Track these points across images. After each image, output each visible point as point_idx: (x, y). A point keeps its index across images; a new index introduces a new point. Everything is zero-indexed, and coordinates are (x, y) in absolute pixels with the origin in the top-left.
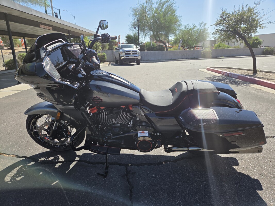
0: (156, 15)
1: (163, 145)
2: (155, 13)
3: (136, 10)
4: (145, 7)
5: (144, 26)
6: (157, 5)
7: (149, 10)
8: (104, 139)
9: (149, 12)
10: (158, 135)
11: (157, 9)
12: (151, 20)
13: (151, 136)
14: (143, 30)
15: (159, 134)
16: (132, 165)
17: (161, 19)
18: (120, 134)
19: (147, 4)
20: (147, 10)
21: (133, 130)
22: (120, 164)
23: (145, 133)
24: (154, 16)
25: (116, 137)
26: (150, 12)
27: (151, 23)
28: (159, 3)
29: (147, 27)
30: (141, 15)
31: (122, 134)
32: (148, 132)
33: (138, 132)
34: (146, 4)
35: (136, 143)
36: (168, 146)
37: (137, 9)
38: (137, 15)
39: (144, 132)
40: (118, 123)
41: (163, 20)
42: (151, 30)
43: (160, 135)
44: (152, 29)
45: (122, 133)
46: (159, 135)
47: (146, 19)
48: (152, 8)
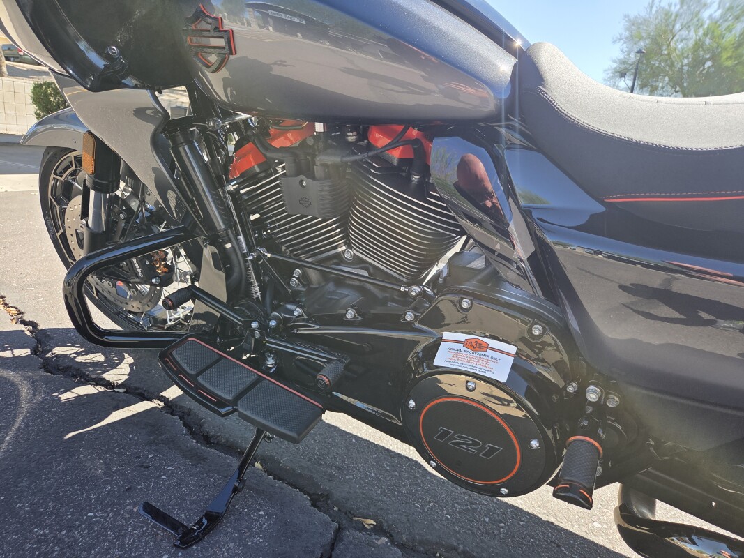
0: (707, 41)
1: (615, 488)
2: (705, 35)
3: (641, 24)
4: (673, 17)
5: (656, 73)
6: (720, 12)
7: (686, 27)
8: (255, 325)
9: (684, 33)
10: (592, 396)
11: (715, 23)
12: (687, 57)
13: (529, 394)
14: (652, 86)
15: (605, 396)
16: (379, 530)
17: (725, 55)
18: (341, 321)
19: (685, 7)
20: (678, 26)
21: (416, 317)
22: (319, 500)
23: (489, 352)
24: (699, 45)
25: (317, 330)
26: (689, 31)
27: (682, 67)
28: (727, 5)
29: (667, 79)
30: (654, 41)
31: (350, 324)
32: (512, 349)
33: (446, 335)
34: (678, 7)
35: (412, 404)
36: (652, 508)
37: (646, 21)
38: (641, 38)
39: (487, 348)
40: (357, 262)
41: (730, 58)
42: (678, 89)
43: (611, 404)
44: (681, 85)
45: (350, 315)
46: (599, 407)
47: (669, 54)
48: (698, 20)
